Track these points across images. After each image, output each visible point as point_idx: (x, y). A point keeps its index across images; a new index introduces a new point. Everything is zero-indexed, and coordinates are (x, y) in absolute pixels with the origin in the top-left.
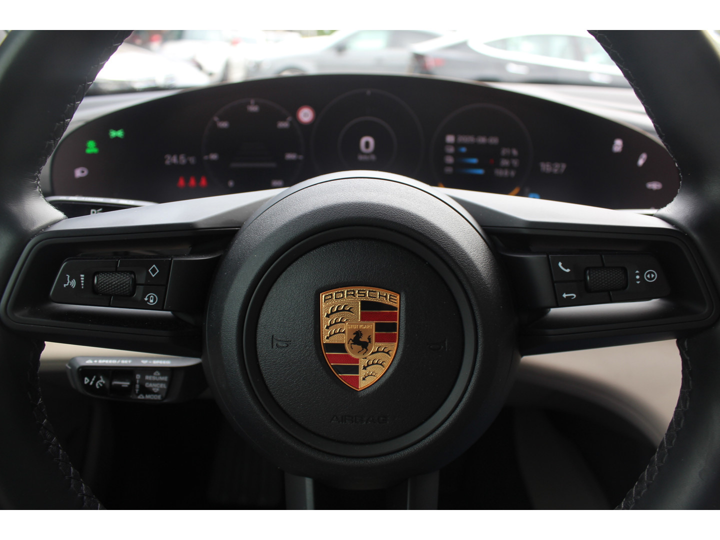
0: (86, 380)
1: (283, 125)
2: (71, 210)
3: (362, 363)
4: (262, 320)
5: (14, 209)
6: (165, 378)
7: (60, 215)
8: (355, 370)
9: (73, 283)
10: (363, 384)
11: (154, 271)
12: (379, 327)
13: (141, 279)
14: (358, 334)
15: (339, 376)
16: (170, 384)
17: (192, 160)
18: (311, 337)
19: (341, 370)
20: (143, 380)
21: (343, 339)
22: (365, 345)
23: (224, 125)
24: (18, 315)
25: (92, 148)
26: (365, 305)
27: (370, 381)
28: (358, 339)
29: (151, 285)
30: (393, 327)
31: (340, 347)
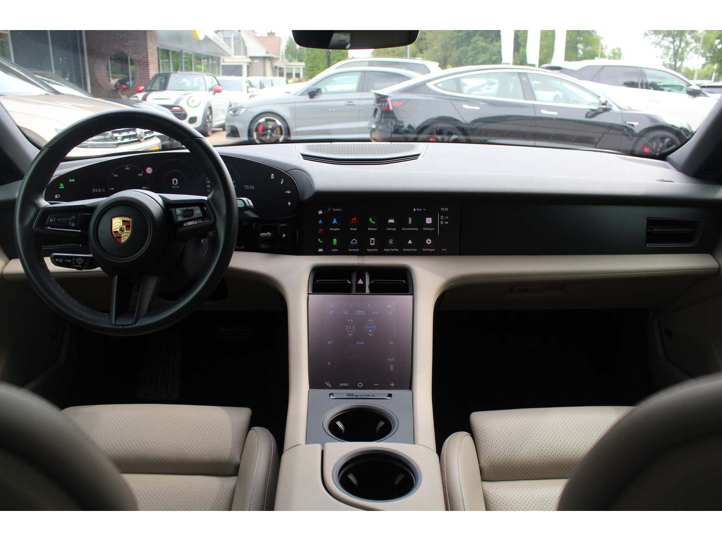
0: (57, 260)
1: (140, 175)
2: (51, 204)
3: (122, 236)
4: (99, 227)
5: (36, 202)
6: (83, 260)
7: (49, 204)
8: (121, 237)
9: (52, 221)
10: (122, 241)
11: (74, 217)
12: (126, 227)
13: (70, 219)
14: (121, 228)
15: (117, 239)
16: (84, 262)
17: (103, 190)
18: (110, 230)
19: (117, 237)
20: (75, 261)
21: (118, 230)
22: (123, 231)
23: (117, 176)
24: (37, 229)
25: (62, 186)
26: (123, 221)
27: (125, 240)
28: (121, 230)
29: (73, 221)
30: (129, 226)
31: (117, 232)
